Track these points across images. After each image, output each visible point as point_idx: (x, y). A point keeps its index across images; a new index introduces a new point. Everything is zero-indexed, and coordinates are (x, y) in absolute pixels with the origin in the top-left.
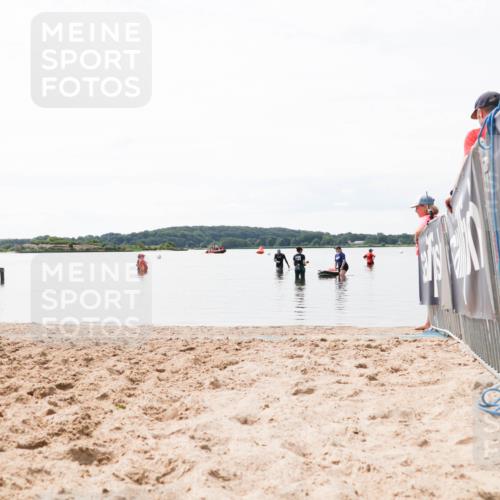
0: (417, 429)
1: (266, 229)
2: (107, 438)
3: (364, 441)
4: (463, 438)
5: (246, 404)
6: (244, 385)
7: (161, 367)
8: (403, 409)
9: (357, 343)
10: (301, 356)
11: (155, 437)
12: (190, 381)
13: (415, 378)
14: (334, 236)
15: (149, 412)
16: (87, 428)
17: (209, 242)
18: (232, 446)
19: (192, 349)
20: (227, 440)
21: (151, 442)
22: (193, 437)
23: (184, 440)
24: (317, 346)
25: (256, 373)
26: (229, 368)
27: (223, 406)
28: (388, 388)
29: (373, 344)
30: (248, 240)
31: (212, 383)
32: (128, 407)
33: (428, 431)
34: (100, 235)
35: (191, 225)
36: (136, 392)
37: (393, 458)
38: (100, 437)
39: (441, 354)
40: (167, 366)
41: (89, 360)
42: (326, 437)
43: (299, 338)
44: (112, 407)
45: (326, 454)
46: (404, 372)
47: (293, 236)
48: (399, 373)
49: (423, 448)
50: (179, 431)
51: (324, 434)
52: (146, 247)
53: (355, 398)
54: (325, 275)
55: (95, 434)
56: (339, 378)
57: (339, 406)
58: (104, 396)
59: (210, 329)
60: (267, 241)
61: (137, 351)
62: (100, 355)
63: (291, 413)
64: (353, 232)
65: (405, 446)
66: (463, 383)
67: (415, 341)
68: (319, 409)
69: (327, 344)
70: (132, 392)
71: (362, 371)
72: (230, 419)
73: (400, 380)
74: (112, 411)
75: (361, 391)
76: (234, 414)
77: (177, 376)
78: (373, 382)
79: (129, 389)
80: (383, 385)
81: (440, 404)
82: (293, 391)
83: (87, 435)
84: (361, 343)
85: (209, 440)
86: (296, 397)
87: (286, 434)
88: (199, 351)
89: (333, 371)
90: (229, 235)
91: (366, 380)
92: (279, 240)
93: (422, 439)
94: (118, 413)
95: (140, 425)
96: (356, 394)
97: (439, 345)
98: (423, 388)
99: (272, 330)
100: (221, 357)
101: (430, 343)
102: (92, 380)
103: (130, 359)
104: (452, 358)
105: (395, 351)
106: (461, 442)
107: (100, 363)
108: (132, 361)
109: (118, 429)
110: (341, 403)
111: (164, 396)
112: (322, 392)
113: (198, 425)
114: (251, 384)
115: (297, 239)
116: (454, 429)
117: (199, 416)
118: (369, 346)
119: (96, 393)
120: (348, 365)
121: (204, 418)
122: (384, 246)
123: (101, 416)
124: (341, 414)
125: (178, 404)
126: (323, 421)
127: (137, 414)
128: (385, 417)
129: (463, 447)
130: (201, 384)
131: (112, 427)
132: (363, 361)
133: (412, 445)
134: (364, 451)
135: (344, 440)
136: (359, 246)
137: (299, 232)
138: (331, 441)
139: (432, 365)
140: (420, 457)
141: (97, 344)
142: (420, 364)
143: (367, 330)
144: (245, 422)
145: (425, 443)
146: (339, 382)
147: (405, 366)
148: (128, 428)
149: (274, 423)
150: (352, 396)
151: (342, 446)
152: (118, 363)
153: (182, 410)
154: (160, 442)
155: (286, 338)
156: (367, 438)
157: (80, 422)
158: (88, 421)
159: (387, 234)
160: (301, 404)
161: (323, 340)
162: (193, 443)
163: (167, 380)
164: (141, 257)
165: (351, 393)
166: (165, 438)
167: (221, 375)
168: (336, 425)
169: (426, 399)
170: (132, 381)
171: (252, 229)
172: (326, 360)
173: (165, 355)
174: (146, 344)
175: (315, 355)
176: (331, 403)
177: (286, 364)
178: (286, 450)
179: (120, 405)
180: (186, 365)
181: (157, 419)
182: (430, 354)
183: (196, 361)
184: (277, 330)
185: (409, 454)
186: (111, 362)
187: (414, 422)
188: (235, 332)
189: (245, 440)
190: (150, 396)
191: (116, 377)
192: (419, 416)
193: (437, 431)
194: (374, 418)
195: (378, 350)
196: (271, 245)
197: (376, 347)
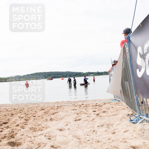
0: (112, 129)
1: (64, 72)
2: (19, 138)
3: (96, 133)
4: (125, 130)
5: (61, 125)
6: (60, 119)
7: (34, 115)
8: (107, 123)
9: (93, 105)
10: (76, 110)
11: (34, 137)
12: (43, 119)
13: (110, 114)
14: (84, 73)
15: (32, 129)
16: (13, 135)
17: (47, 77)
18: (57, 138)
19: (44, 109)
20: (56, 136)
21: (33, 138)
22: (45, 136)
23: (43, 137)
24: (81, 106)
25: (63, 115)
26: (55, 114)
27: (54, 126)
28: (103, 117)
29: (97, 105)
30: (59, 75)
31: (50, 119)
32: (25, 128)
33: (115, 129)
34: (14, 76)
35: (41, 72)
36: (27, 123)
37: (105, 138)
38: (17, 138)
39: (117, 106)
40: (36, 115)
41: (12, 115)
42: (85, 133)
43: (76, 104)
44: (20, 128)
45: (85, 138)
46: (107, 112)
47: (72, 74)
48: (106, 113)
49: (114, 134)
50: (41, 134)
51: (85, 132)
52: (28, 79)
53: (93, 121)
54: (82, 85)
55: (15, 137)
56: (88, 115)
57: (88, 124)
58: (18, 125)
59: (49, 103)
60: (65, 76)
61: (27, 111)
62: (16, 113)
63: (74, 127)
64: (90, 72)
65: (108, 134)
66: (124, 114)
67: (110, 103)
68: (82, 125)
69: (84, 105)
70: (26, 123)
71: (95, 113)
72: (56, 129)
73: (106, 115)
74: (20, 130)
75: (94, 119)
76: (57, 128)
77: (39, 118)
78: (98, 116)
79: (25, 123)
80: (101, 116)
81: (118, 121)
82: (75, 120)
83: (13, 137)
84: (94, 104)
85: (50, 136)
86: (75, 122)
87: (73, 133)
88: (46, 110)
89: (86, 113)
90: (53, 74)
91: (96, 115)
92: (68, 75)
93: (113, 132)
94: (22, 130)
95: (29, 133)
96: (93, 120)
97: (117, 104)
98: (113, 117)
99: (67, 102)
100: (53, 111)
101: (114, 103)
102: (14, 121)
103: (25, 113)
104: (121, 107)
105: (104, 106)
106: (125, 132)
107: (16, 115)
108: (26, 114)
109: (22, 135)
110: (89, 123)
111: (36, 124)
112: (83, 120)
113: (47, 132)
114: (62, 119)
115: (74, 74)
116: (122, 128)
117: (47, 129)
118: (96, 105)
119: (15, 124)
120: (91, 111)
121: (48, 130)
122: (99, 75)
123: (17, 131)
124: (89, 126)
125: (40, 126)
126: (84, 128)
127: (28, 130)
128: (102, 126)
129: (125, 133)
130: (47, 120)
131: (21, 135)
132: (95, 110)
133: (110, 134)
134: (96, 136)
135: (90, 134)
136: (92, 76)
137: (74, 72)
138: (87, 134)
139: (115, 110)
140: (113, 137)
141: (15, 109)
142: (111, 110)
143: (95, 100)
144: (61, 130)
145: (114, 133)
146: (88, 117)
147: (107, 110)
148: (26, 134)
149: (69, 130)
150: (92, 120)
151: (90, 135)
152: (21, 115)
153: (42, 128)
154: (35, 138)
155: (71, 104)
156: (97, 133)
157: (11, 134)
158: (13, 133)
159: (100, 72)
160: (77, 124)
161: (83, 104)
162: (46, 137)
163: (37, 119)
164: (27, 82)
165: (92, 119)
166: (37, 137)
167: (53, 117)
168: (88, 129)
169: (114, 120)
170: (26, 120)
171: (60, 72)
172: (84, 110)
173: (36, 111)
174: (29, 109)
175: (81, 109)
176: (86, 123)
177: (72, 112)
178: (74, 138)
179: (23, 128)
180: (42, 114)
181: (34, 131)
182: (114, 107)
183: (45, 113)
184: (69, 102)
185: (110, 136)
186: (19, 115)
187: (110, 127)
188: (56, 103)
189: (61, 136)
190: (32, 124)
191: (21, 119)
192: (112, 125)
193: (118, 129)
194: (99, 126)
195: (99, 106)
196: (66, 77)
197: (98, 105)
